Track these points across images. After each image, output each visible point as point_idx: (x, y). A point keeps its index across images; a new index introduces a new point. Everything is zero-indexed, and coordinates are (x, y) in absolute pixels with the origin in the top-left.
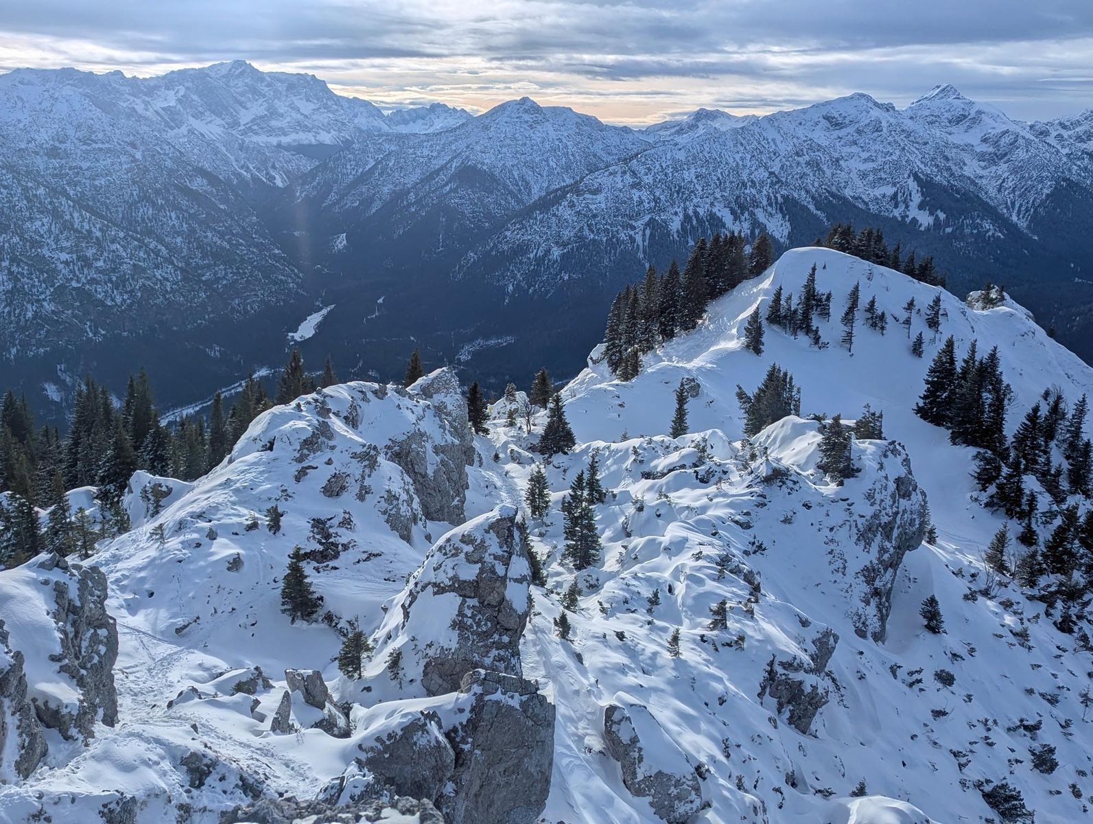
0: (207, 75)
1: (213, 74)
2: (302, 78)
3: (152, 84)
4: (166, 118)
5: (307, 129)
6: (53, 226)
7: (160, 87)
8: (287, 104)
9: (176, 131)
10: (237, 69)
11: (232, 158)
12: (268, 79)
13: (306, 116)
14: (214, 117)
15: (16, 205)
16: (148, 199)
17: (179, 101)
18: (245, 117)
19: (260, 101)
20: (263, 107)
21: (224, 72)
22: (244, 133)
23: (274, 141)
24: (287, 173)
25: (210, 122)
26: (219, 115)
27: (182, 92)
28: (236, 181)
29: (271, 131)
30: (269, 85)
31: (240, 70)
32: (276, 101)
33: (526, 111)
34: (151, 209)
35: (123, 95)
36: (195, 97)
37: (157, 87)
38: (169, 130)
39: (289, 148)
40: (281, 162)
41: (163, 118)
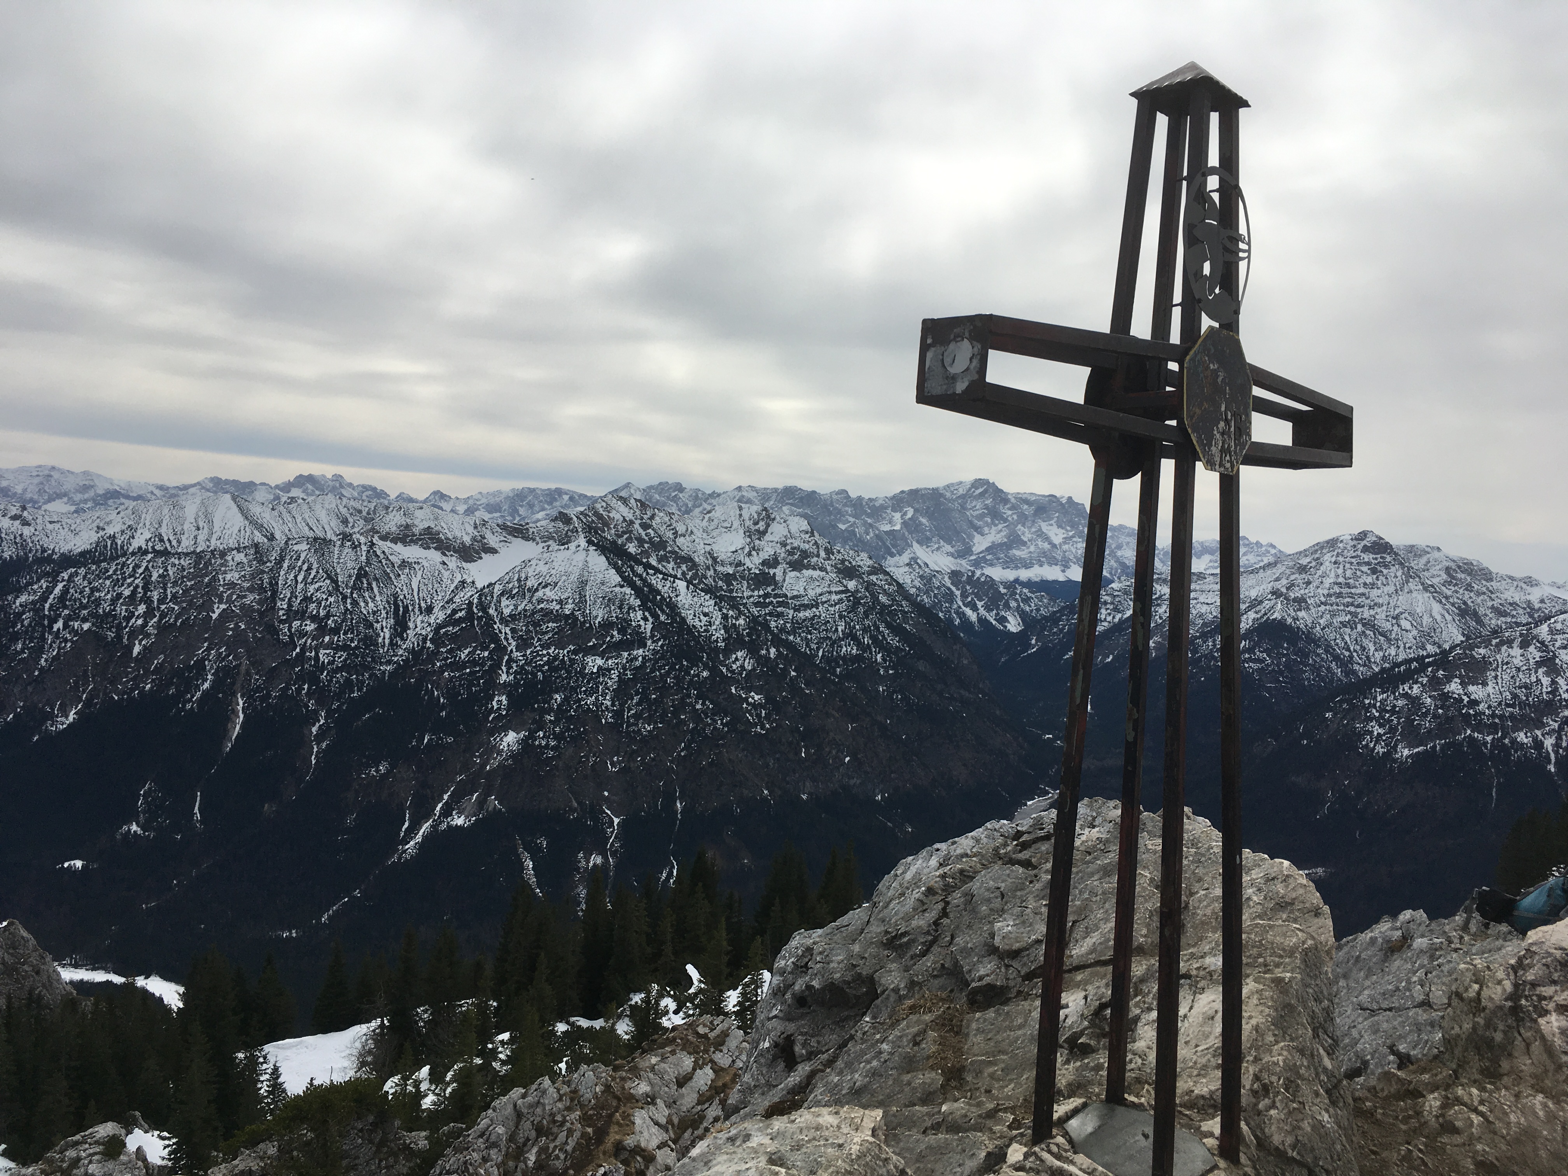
0: (942, 495)
1: (948, 495)
2: (1054, 500)
3: (877, 504)
4: (888, 543)
5: (1053, 562)
6: (747, 661)
7: (886, 508)
8: (1033, 530)
9: (897, 558)
10: (977, 488)
11: (958, 593)
12: (1013, 500)
13: (1054, 546)
14: (942, 543)
15: (712, 635)
16: (855, 638)
17: (905, 524)
18: (980, 544)
19: (1000, 527)
20: (1003, 534)
21: (961, 491)
22: (977, 564)
23: (1010, 575)
24: (1023, 615)
25: (938, 549)
26: (949, 541)
27: (910, 514)
28: (958, 620)
29: (1011, 563)
30: (1013, 508)
31: (981, 490)
32: (1019, 526)
33: (1365, 549)
34: (855, 648)
35: (844, 516)
36: (924, 520)
37: (883, 508)
38: (889, 558)
39: (1029, 584)
40: (1016, 600)
41: (884, 543)
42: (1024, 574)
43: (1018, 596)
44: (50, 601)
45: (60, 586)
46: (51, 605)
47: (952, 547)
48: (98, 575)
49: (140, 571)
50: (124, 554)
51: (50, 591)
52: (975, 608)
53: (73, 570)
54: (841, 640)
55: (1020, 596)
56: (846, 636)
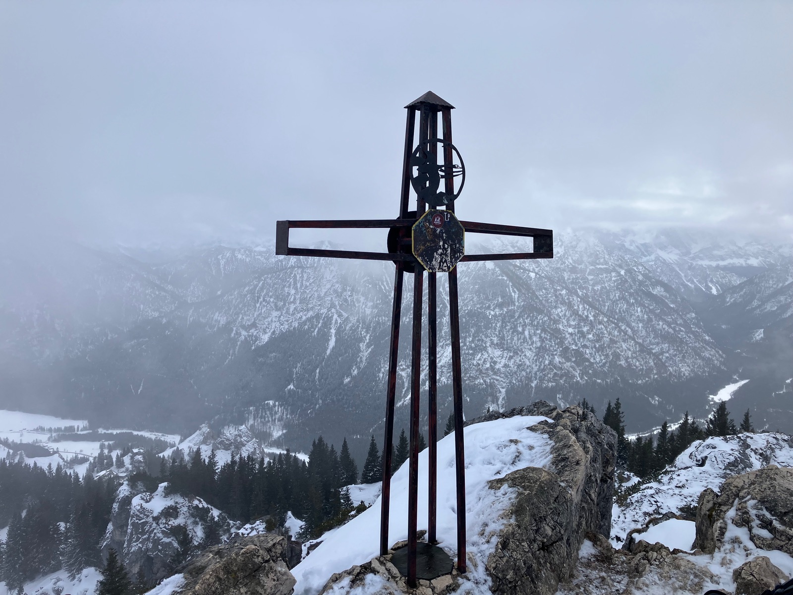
4: (643, 250)
5: (740, 256)
9: (648, 257)
11: (683, 275)
13: (740, 248)
14: (674, 249)
15: (549, 299)
16: (625, 299)
18: (695, 249)
22: (693, 259)
23: (714, 264)
24: (721, 285)
25: (671, 252)
26: (677, 247)
28: (683, 289)
29: (712, 258)
34: (625, 305)
38: (644, 257)
39: (725, 268)
40: (717, 277)
41: (641, 250)
42: (722, 263)
43: (718, 276)
44: (257, 289)
45: (261, 283)
46: (258, 291)
47: (679, 250)
48: (276, 278)
49: (292, 275)
50: (286, 269)
51: (257, 285)
52: (693, 282)
53: (266, 276)
54: (617, 300)
55: (719, 275)
56: (620, 299)
